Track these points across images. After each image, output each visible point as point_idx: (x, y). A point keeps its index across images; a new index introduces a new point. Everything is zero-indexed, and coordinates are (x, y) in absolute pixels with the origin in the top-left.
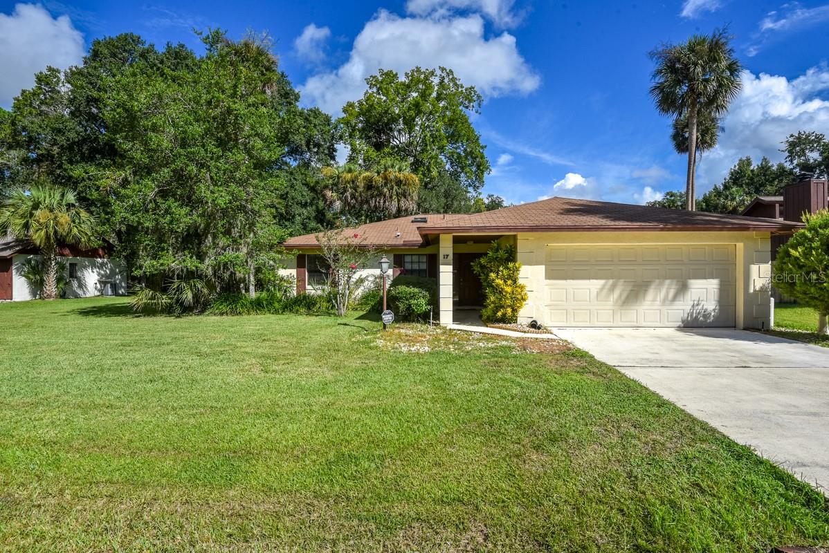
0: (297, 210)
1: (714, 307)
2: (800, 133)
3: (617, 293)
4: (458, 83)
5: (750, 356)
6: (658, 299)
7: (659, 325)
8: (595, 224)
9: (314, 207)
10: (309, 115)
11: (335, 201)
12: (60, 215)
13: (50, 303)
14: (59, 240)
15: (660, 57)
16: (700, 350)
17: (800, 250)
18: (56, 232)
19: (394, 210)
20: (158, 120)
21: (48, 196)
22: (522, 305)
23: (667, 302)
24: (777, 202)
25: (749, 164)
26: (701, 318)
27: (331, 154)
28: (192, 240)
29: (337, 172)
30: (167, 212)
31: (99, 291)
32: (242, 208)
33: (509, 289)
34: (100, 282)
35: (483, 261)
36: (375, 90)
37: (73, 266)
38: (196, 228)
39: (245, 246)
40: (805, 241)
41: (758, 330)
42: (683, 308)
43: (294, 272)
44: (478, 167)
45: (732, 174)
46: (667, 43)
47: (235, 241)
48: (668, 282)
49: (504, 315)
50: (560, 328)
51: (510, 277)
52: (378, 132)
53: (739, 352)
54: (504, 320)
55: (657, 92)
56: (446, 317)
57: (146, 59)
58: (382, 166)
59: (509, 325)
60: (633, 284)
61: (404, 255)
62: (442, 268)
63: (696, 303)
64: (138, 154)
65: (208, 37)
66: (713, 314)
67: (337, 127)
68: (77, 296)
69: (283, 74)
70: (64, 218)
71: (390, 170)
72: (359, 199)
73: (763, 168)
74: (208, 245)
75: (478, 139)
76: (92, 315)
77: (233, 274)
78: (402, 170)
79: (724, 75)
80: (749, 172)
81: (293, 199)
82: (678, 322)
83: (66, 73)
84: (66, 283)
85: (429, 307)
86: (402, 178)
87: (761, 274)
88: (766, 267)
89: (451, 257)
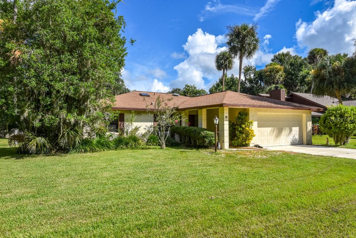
87: (310, 125)
88: (311, 123)
89: (228, 118)
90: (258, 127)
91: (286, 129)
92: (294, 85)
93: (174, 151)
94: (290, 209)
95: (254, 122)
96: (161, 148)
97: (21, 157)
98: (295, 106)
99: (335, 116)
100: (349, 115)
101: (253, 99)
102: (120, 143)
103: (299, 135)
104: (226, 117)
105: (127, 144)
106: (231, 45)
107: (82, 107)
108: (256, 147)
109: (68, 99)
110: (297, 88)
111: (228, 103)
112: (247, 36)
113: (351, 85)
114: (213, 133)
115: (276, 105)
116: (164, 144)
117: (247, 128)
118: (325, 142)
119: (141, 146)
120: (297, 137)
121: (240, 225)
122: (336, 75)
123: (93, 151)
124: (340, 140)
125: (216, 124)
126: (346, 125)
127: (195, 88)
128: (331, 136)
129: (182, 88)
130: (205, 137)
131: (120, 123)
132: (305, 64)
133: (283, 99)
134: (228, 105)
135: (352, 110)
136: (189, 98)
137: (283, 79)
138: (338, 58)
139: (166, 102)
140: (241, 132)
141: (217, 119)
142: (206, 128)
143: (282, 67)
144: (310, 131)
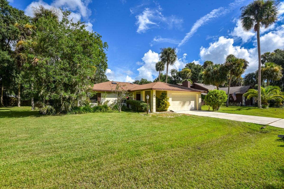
3: (181, 104)
6: (187, 105)
22: (168, 107)
41: (200, 110)
42: (190, 106)
54: (165, 110)
56: (154, 110)
60: (183, 102)
66: (194, 108)
87: (200, 100)
88: (201, 99)
89: (155, 96)
90: (172, 101)
91: (187, 102)
92: (196, 79)
93: (125, 114)
94: (173, 148)
95: (170, 98)
96: (119, 112)
97: (39, 116)
98: (192, 90)
99: (212, 95)
100: (219, 95)
101: (170, 86)
102: (96, 109)
103: (194, 105)
104: (154, 95)
105: (101, 109)
106: (162, 58)
107: (74, 89)
108: (171, 111)
109: (65, 85)
110: (198, 81)
111: (155, 88)
112: (170, 54)
113: (223, 80)
114: (147, 104)
115: (182, 89)
116: (121, 109)
117: (166, 102)
118: (208, 109)
119: (109, 111)
120: (193, 106)
121: (139, 158)
122: (215, 74)
123: (80, 113)
124: (215, 108)
125: (147, 99)
126: (218, 100)
127: (147, 80)
128: (211, 106)
129: (140, 80)
130: (142, 106)
131: (98, 98)
132: (202, 69)
133: (189, 87)
134: (155, 89)
135: (221, 92)
136: (138, 85)
137: (191, 76)
138: (216, 66)
139: (122, 87)
140: (163, 104)
141: (148, 96)
142: (145, 101)
143: (190, 70)
144: (200, 103)
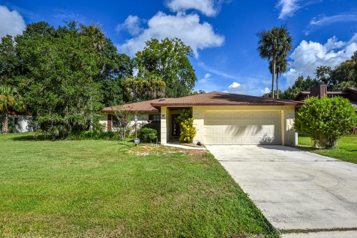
0: (115, 96)
1: (272, 136)
2: (321, 66)
3: (233, 130)
4: (183, 44)
5: (279, 156)
6: (250, 133)
7: (250, 144)
8: (223, 102)
9: (122, 95)
10: (121, 57)
11: (131, 92)
12: (10, 97)
13: (4, 135)
14: (10, 108)
15: (261, 35)
16: (260, 154)
17: (302, 113)
18: (8, 105)
19: (155, 96)
20: (45, 58)
21: (5, 90)
22: (194, 136)
23: (253, 135)
24: (308, 94)
25: (302, 78)
26: (267, 141)
27: (131, 73)
28: (59, 109)
29: (132, 80)
30: (48, 97)
31: (28, 129)
32: (82, 95)
33: (188, 129)
34: (28, 126)
35: (179, 117)
36: (149, 46)
37: (16, 119)
38: (61, 103)
39: (83, 111)
40: (304, 109)
41: (289, 146)
42: (260, 137)
43: (106, 122)
44: (192, 78)
45: (296, 82)
46: (263, 30)
47: (78, 109)
48: (253, 126)
49: (187, 140)
50: (210, 145)
51: (189, 124)
52: (151, 64)
53: (275, 155)
54: (187, 142)
55: (260, 49)
56: (164, 140)
57: (49, 33)
58: (150, 78)
59: (189, 144)
60: (239, 127)
61: (153, 115)
62: (162, 120)
63: (265, 135)
64: (37, 72)
65: (70, 24)
66: (272, 139)
67: (133, 61)
68: (18, 132)
69: (109, 39)
70: (12, 98)
71: (153, 79)
72: (141, 91)
73: (308, 80)
74: (66, 110)
75: (192, 67)
76: (18, 140)
77: (77, 123)
78: (159, 80)
79: (286, 43)
80: (303, 82)
81: (113, 91)
82: (258, 142)
83: (15, 38)
84: (13, 127)
85: (156, 137)
86: (158, 83)
